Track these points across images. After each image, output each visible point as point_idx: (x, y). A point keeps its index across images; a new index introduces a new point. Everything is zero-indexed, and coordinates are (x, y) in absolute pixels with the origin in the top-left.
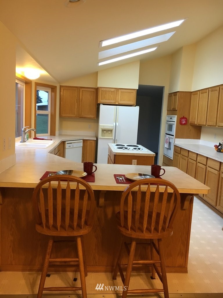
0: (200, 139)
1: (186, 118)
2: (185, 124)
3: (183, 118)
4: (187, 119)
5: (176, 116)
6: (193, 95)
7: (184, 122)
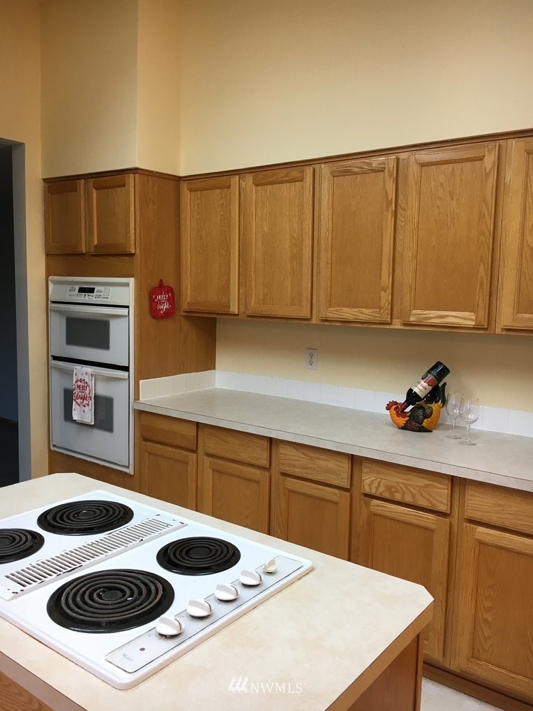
0: (214, 368)
1: (169, 290)
2: (168, 314)
3: (161, 288)
4: (173, 294)
5: (131, 281)
6: (191, 190)
7: (166, 306)
